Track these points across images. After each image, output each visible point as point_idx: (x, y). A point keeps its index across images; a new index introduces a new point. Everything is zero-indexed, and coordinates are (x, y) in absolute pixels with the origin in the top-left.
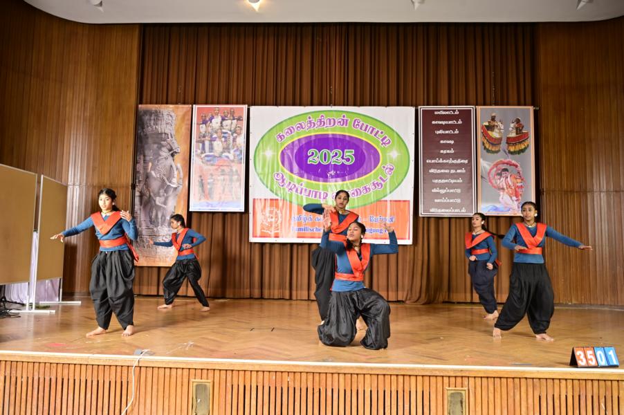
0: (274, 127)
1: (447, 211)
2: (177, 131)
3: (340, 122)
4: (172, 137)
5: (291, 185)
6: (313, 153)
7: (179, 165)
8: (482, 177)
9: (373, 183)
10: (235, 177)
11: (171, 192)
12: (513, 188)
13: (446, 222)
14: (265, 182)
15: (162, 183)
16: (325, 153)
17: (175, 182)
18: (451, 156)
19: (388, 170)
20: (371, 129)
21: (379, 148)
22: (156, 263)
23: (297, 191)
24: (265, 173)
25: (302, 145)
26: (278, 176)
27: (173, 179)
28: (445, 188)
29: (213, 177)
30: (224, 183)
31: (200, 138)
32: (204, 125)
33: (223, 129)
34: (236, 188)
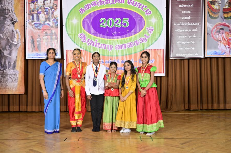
0: (77, 5)
1: (186, 55)
2: (15, 8)
3: (119, 1)
4: (12, 12)
5: (90, 41)
6: (103, 21)
7: (18, 30)
8: (208, 34)
9: (141, 39)
10: (54, 37)
11: (13, 47)
12: (226, 39)
13: (186, 62)
14: (73, 40)
15: (7, 41)
16: (111, 20)
17: (16, 41)
18: (189, 21)
19: (150, 30)
20: (139, 4)
21: (144, 17)
22: (7, 92)
23: (93, 45)
24: (73, 34)
25: (96, 16)
26: (81, 36)
27: (15, 39)
28: (185, 41)
29: (40, 37)
30: (47, 40)
31: (30, 12)
32: (33, 4)
33: (45, 6)
34: (55, 43)
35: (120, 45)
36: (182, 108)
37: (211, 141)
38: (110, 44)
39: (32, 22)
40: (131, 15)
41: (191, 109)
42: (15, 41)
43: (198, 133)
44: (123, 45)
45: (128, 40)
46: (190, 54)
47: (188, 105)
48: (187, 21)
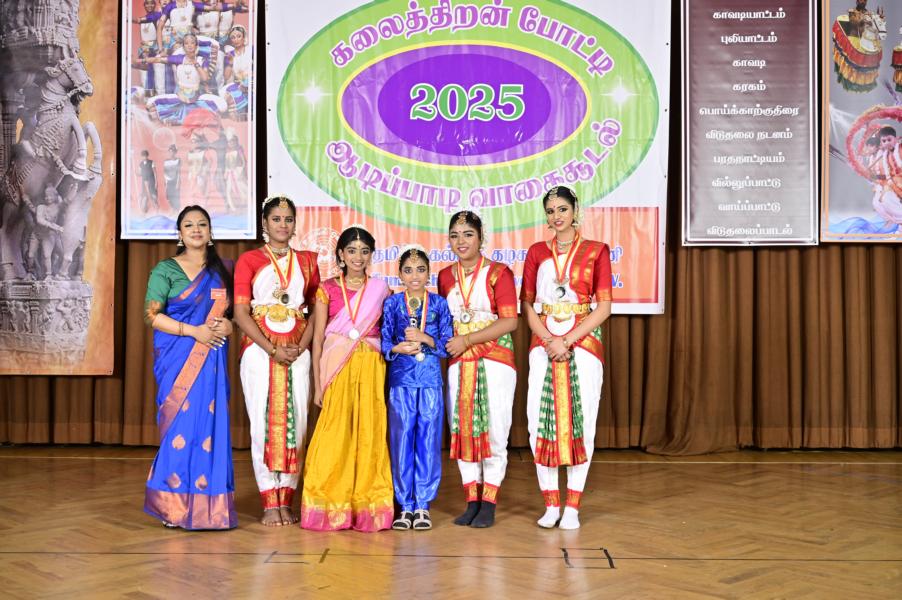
0: (325, 29)
1: (747, 231)
2: (84, 41)
3: (488, 16)
4: (72, 56)
5: (370, 171)
6: (422, 94)
7: (92, 127)
8: (832, 149)
9: (570, 166)
10: (233, 154)
11: (73, 194)
13: (746, 259)
14: (306, 166)
15: (50, 170)
16: (453, 93)
17: (85, 168)
18: (759, 99)
19: (606, 134)
20: (565, 31)
21: (584, 81)
22: (44, 367)
23: (384, 187)
24: (306, 145)
25: (396, 75)
26: (338, 151)
27: (79, 160)
28: (742, 178)
29: (177, 155)
30: (205, 168)
31: (141, 57)
32: (152, 24)
33: (200, 34)
34: (234, 180)
35: (487, 189)
36: (730, 440)
37: (844, 571)
38: (449, 184)
39: (148, 95)
40: (534, 71)
41: (765, 445)
42: (80, 167)
43: (791, 539)
44: (499, 189)
45: (520, 169)
46: (761, 227)
47: (750, 429)
48: (751, 98)
